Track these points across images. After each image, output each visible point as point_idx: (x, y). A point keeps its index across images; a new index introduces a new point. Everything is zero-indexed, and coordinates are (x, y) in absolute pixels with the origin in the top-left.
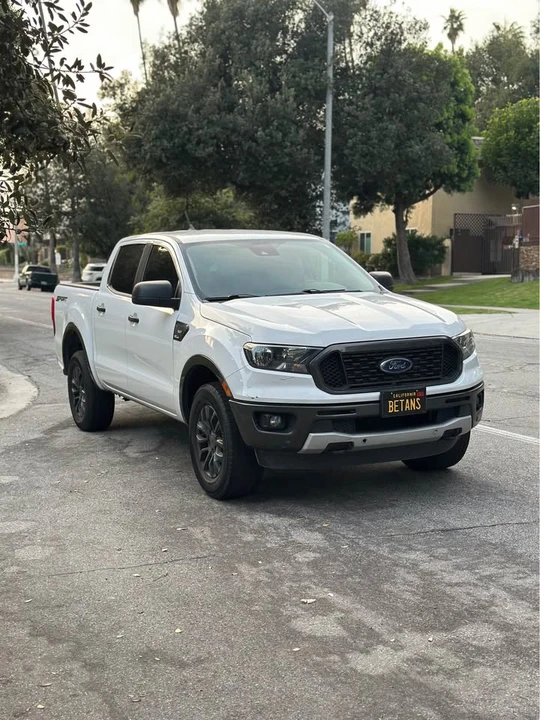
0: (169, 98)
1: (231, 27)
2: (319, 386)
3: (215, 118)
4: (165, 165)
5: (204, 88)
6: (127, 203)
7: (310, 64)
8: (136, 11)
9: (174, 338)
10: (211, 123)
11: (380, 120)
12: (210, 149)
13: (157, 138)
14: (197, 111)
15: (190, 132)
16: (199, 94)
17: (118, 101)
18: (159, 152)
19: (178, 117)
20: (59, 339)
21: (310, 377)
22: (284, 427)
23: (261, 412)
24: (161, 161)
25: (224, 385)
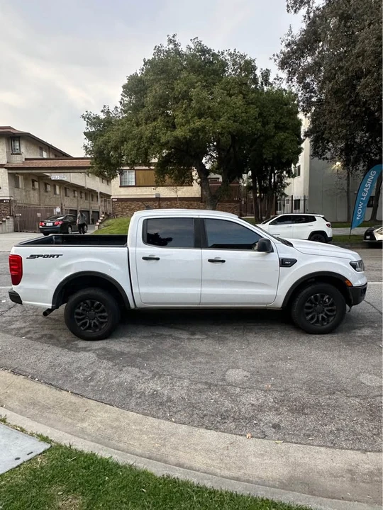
9: (280, 266)
25: (347, 282)
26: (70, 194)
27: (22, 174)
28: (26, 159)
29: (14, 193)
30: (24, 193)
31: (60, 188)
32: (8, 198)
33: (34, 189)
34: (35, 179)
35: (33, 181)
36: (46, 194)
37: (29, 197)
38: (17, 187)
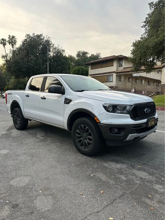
0: (17, 59)
1: (29, 47)
2: (132, 118)
3: (26, 63)
4: (16, 72)
5: (24, 58)
6: (5, 81)
7: (44, 55)
8: (4, 47)
9: (65, 103)
10: (25, 64)
11: (57, 66)
12: (25, 69)
13: (14, 66)
14: (23, 62)
15: (21, 66)
16: (23, 59)
17: (6, 59)
18: (15, 69)
19: (19, 63)
20: (9, 105)
21: (129, 115)
22: (119, 133)
23: (111, 127)
24: (15, 71)
25: (96, 118)
26: (152, 84)
27: (123, 75)
28: (124, 68)
29: (118, 84)
30: (123, 84)
31: (145, 81)
32: (115, 86)
33: (129, 82)
34: (130, 77)
35: (129, 78)
36: (136, 84)
37: (126, 85)
38: (120, 80)
